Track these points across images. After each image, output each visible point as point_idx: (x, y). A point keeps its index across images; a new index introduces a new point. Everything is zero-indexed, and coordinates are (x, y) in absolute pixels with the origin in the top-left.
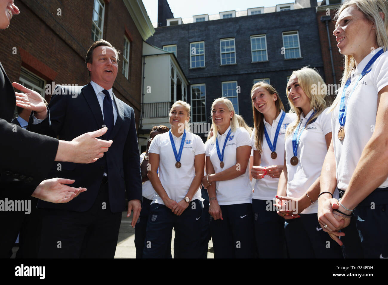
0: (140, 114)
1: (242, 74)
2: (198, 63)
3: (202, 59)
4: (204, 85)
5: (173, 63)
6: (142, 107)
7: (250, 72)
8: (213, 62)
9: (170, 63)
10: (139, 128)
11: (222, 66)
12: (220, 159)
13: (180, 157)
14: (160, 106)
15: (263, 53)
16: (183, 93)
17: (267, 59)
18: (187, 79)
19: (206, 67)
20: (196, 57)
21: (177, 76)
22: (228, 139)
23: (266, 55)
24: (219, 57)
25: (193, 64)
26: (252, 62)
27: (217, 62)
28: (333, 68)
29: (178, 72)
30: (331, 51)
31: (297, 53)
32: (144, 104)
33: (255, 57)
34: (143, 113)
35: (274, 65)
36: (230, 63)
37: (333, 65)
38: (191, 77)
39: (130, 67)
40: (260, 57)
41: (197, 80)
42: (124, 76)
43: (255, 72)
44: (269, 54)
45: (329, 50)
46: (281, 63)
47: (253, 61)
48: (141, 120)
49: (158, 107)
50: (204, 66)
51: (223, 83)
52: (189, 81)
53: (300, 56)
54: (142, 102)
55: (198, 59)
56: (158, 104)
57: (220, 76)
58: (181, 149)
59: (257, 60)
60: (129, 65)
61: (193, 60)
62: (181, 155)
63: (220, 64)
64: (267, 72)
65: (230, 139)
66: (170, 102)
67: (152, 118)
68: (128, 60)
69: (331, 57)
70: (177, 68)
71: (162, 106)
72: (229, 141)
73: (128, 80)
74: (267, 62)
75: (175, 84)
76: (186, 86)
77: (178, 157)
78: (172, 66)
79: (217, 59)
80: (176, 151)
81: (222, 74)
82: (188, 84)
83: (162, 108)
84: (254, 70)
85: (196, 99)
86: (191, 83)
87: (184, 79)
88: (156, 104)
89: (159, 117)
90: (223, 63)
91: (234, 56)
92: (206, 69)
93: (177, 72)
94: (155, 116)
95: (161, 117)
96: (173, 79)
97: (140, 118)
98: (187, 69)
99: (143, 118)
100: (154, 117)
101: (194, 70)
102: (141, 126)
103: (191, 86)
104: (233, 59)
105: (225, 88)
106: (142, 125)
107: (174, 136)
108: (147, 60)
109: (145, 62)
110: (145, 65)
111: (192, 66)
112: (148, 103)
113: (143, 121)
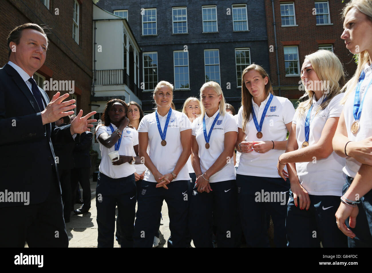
0: (92, 81)
1: (193, 44)
2: (150, 30)
3: (154, 26)
4: (156, 53)
5: (125, 29)
6: (94, 74)
7: (200, 42)
8: (165, 30)
9: (122, 29)
10: (91, 95)
11: (174, 35)
12: (206, 141)
13: (165, 136)
14: (113, 74)
15: (213, 24)
16: (135, 61)
17: (217, 31)
18: (139, 46)
19: (158, 36)
20: (147, 24)
21: (130, 43)
22: (216, 122)
23: (216, 26)
24: (171, 26)
25: (145, 31)
26: (203, 33)
27: (169, 31)
28: (276, 42)
29: (131, 39)
30: (275, 26)
31: (245, 26)
32: (96, 70)
33: (206, 27)
34: (95, 80)
35: (223, 36)
36: (181, 32)
37: (276, 39)
38: (143, 45)
39: (80, 31)
40: (210, 28)
41: (149, 48)
42: (75, 41)
43: (205, 42)
44: (218, 26)
45: (273, 25)
46: (230, 34)
47: (204, 31)
48: (94, 87)
49: (111, 73)
50: (156, 34)
51: (174, 52)
52: (141, 49)
53: (248, 29)
54: (93, 69)
55: (150, 27)
56: (111, 72)
57: (172, 45)
58: (166, 128)
59: (208, 31)
60: (79, 29)
61: (145, 27)
62: (166, 134)
63: (172, 33)
64: (217, 43)
65: (218, 123)
66: (123, 70)
67: (105, 85)
68: (78, 24)
69: (275, 31)
70: (129, 34)
71: (115, 73)
72: (217, 125)
73: (79, 46)
74: (217, 33)
75: (128, 51)
76: (138, 53)
77: (163, 135)
78: (124, 32)
79: (169, 27)
80: (161, 130)
81: (173, 43)
82: (140, 52)
83: (115, 76)
84: (205, 40)
85: (148, 67)
86: (143, 51)
87: (136, 46)
88: (108, 72)
89: (112, 85)
90: (174, 32)
91: (186, 26)
92: (158, 37)
93: (129, 39)
94: (108, 83)
95: (114, 85)
96: (126, 46)
97: (92, 86)
98: (139, 37)
99: (95, 85)
100: (107, 85)
101: (146, 37)
102: (94, 94)
103: (144, 54)
104: (185, 28)
105: (176, 57)
106: (95, 92)
107: (159, 116)
108: (98, 25)
109: (96, 27)
110: (96, 30)
111: (144, 34)
112: (100, 70)
113: (95, 88)
